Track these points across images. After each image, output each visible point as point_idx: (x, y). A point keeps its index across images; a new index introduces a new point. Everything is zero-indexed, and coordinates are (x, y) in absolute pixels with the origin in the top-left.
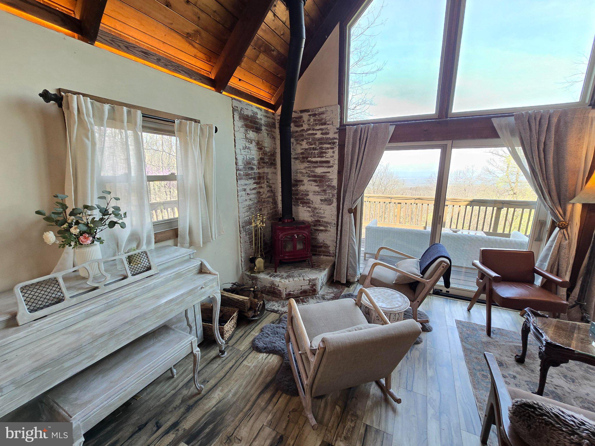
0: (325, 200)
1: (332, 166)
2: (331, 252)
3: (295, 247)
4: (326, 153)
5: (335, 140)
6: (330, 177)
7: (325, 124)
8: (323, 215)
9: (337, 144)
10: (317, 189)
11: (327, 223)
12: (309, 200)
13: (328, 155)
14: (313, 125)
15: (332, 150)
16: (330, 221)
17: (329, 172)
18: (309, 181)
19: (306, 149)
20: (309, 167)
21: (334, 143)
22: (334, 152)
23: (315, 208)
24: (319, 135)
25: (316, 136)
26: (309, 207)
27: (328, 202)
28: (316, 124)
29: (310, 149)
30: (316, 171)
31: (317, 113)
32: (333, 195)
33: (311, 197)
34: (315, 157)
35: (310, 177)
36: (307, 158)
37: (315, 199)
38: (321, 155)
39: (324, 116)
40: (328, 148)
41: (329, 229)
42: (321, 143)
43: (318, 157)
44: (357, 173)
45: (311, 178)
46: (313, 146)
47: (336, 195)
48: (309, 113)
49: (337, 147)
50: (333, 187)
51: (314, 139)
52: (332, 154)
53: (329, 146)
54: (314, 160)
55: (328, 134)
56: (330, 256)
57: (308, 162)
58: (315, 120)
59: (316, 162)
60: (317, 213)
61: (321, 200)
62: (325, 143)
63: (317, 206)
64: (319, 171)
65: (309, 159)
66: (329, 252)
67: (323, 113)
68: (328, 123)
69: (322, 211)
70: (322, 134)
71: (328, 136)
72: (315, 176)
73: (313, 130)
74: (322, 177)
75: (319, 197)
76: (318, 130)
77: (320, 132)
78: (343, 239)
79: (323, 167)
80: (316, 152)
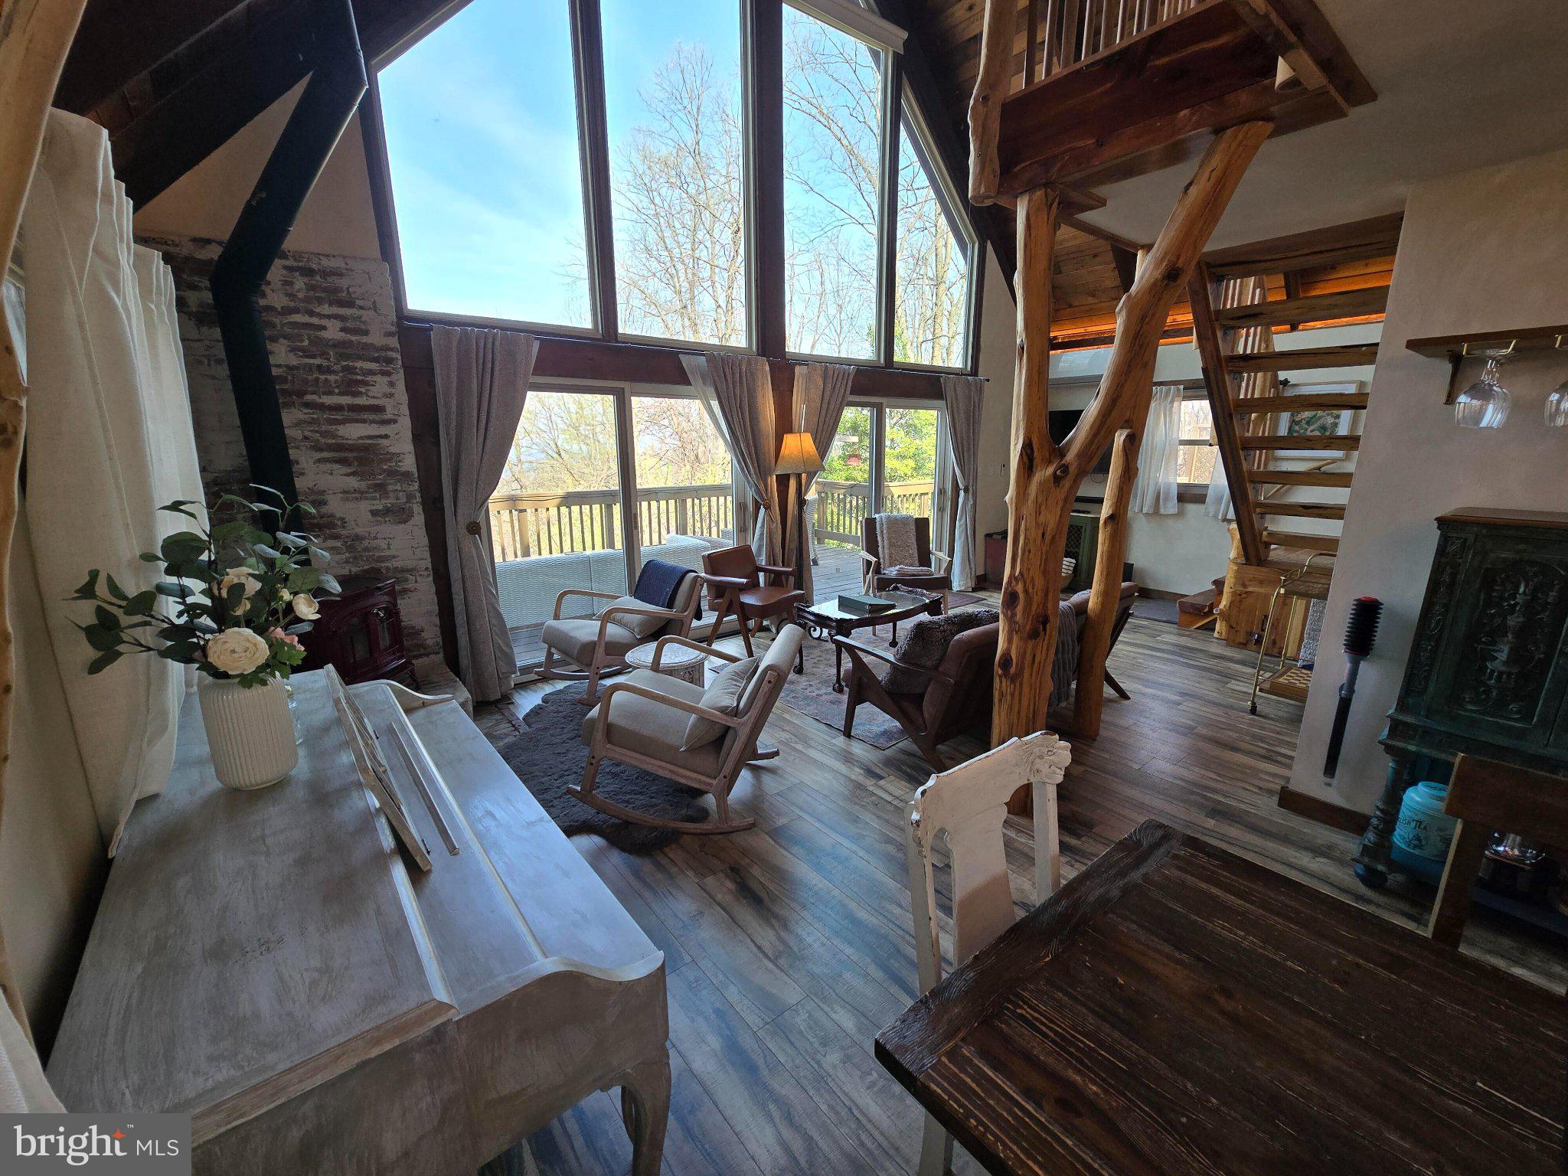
0: (387, 511)
1: (395, 421)
2: (430, 642)
4: (365, 383)
5: (394, 355)
6: (392, 450)
7: (350, 304)
8: (387, 553)
9: (400, 363)
10: (353, 482)
11: (403, 570)
12: (332, 516)
13: (374, 391)
14: (307, 300)
15: (386, 379)
16: (410, 564)
17: (386, 437)
18: (319, 461)
19: (290, 368)
20: (313, 421)
21: (390, 361)
22: (392, 384)
23: (358, 538)
24: (333, 332)
25: (324, 334)
26: (336, 537)
27: (401, 515)
28: (320, 301)
29: (309, 368)
30: (340, 433)
31: (314, 266)
32: (410, 497)
33: (335, 506)
34: (330, 393)
35: (321, 450)
36: (301, 394)
37: (357, 515)
38: (351, 386)
39: (343, 283)
40: (372, 373)
41: (410, 585)
42: (348, 357)
43: (341, 394)
44: (481, 439)
45: (325, 455)
46: (317, 361)
47: (418, 495)
48: (287, 263)
49: (402, 371)
50: (407, 475)
51: (316, 341)
52: (388, 390)
53: (374, 366)
54: (328, 400)
55: (366, 333)
56: (427, 655)
57: (307, 405)
58: (312, 288)
59: (339, 408)
60: (366, 549)
61: (374, 513)
62: (360, 358)
63: (359, 531)
64: (354, 432)
65: (309, 398)
66: (423, 646)
67: (337, 273)
68: (358, 302)
69: (383, 544)
70: (342, 330)
71: (364, 339)
72: (340, 448)
73: (311, 313)
74: (366, 448)
75: (365, 507)
76: (329, 317)
77: (338, 324)
78: (470, 598)
79: (364, 421)
80: (332, 378)
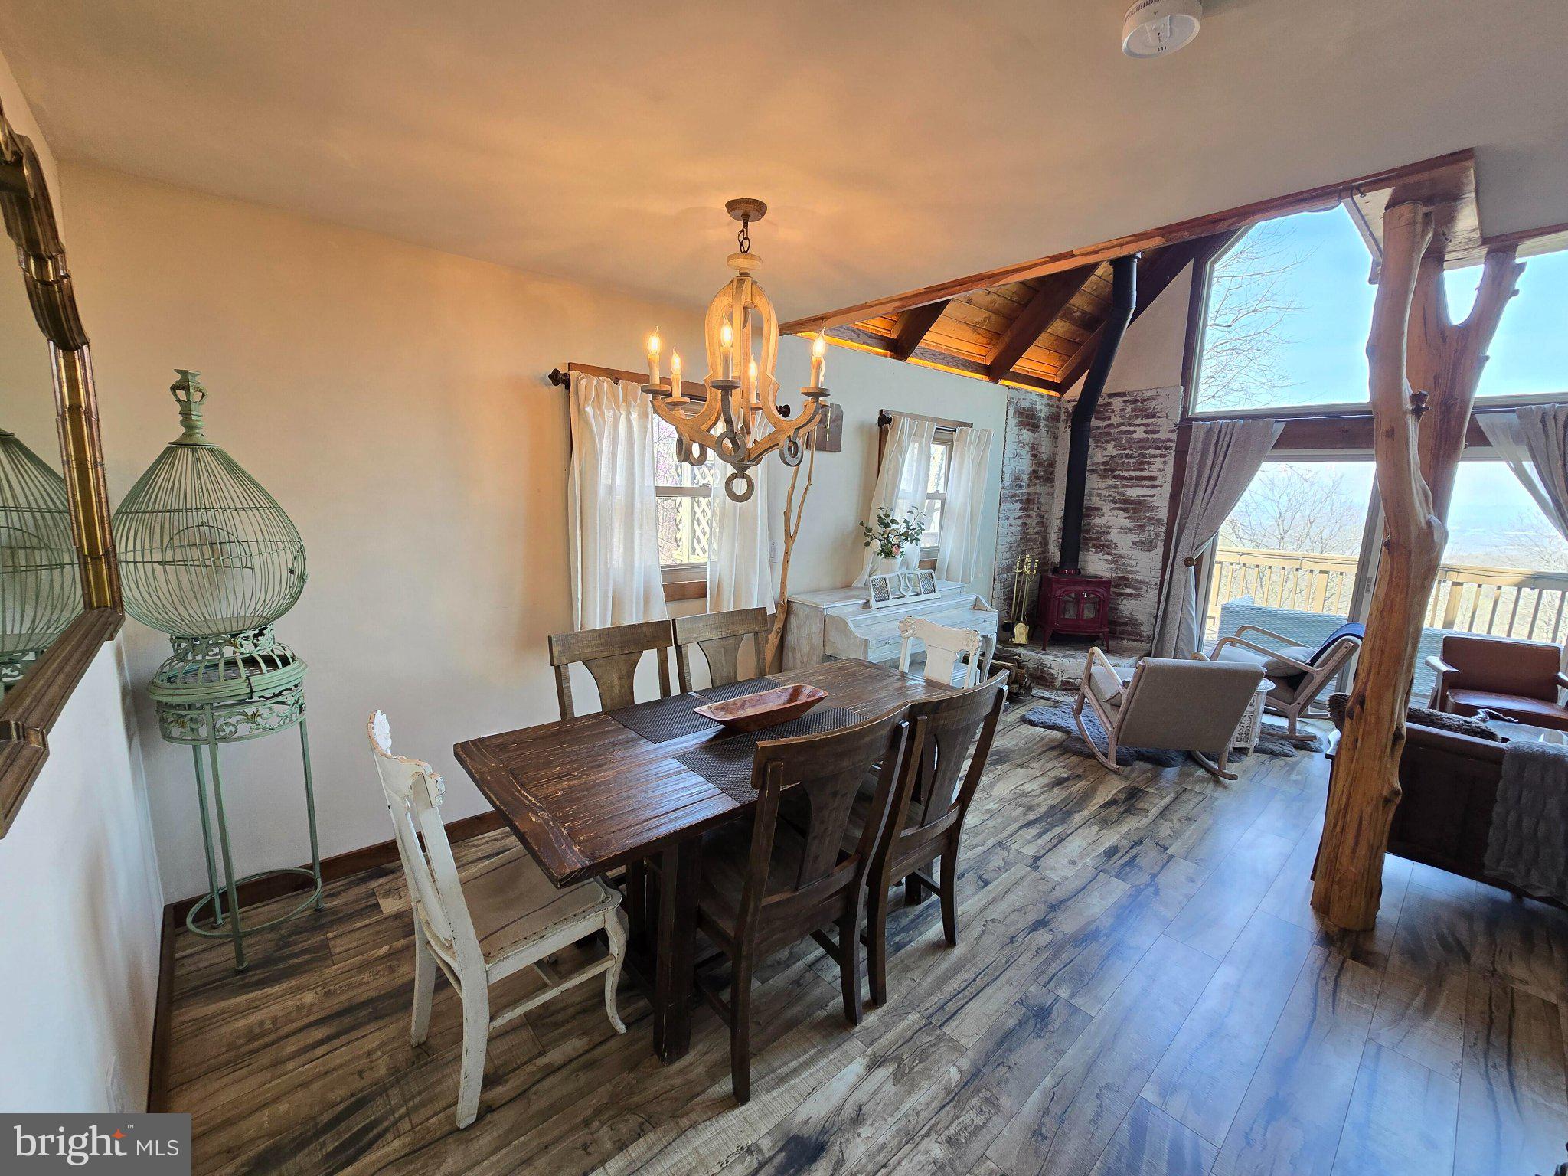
0: (1142, 543)
1: (1161, 486)
2: (1144, 633)
3: (1079, 612)
4: (1149, 463)
5: (1169, 444)
6: (1155, 504)
7: (1153, 416)
8: (1134, 569)
9: (1174, 449)
10: (1127, 523)
11: (1141, 582)
12: (1111, 541)
13: (1154, 467)
14: (1130, 418)
15: (1163, 459)
16: (1146, 579)
17: (1153, 496)
18: (1112, 509)
19: (1112, 457)
20: (1116, 486)
21: (1167, 448)
22: (1165, 463)
23: (1121, 556)
24: (1139, 434)
25: (1134, 436)
26: (1109, 554)
27: (1147, 545)
28: (1137, 417)
29: (1121, 456)
30: (1128, 493)
31: (1139, 398)
32: (1157, 535)
33: (1114, 536)
34: (1129, 470)
35: (1115, 503)
36: (1113, 471)
37: (1123, 542)
38: (1140, 466)
39: (1152, 404)
40: (1155, 456)
41: (1143, 593)
42: (1142, 448)
43: (1134, 470)
44: (1206, 499)
45: (1117, 505)
46: (1126, 452)
47: (1163, 534)
48: (1125, 399)
49: (1173, 454)
50: (1159, 521)
51: (1130, 441)
52: (1162, 466)
53: (1156, 452)
54: (1126, 474)
55: (1158, 432)
56: (1141, 642)
57: (1115, 477)
58: (1134, 410)
59: (1131, 478)
60: (1124, 564)
61: (1133, 543)
62: (1150, 448)
63: (1123, 552)
64: (1134, 493)
65: (1117, 473)
66: (1140, 635)
67: (1150, 399)
68: (1158, 414)
69: (1133, 562)
70: (1145, 432)
71: (1157, 436)
72: (1125, 502)
73: (1130, 425)
74: (1139, 503)
75: (1130, 538)
76: (1139, 425)
77: (1143, 428)
78: (1170, 609)
79: (1143, 486)
80: (1131, 461)
